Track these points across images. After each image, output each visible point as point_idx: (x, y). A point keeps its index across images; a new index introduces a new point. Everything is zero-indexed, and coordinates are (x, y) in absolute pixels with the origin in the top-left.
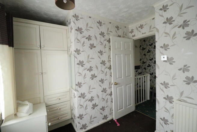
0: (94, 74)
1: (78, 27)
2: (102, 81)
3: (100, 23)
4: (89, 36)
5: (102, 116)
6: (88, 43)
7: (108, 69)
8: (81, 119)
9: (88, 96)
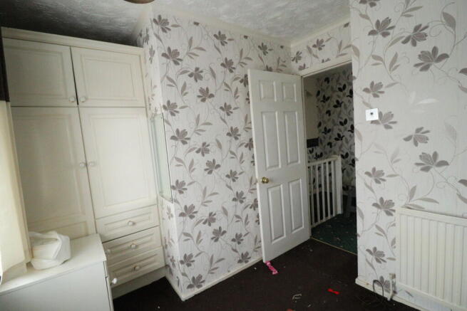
0: (214, 161)
1: (169, 49)
2: (233, 176)
3: (221, 37)
4: (197, 69)
5: (238, 256)
6: (194, 87)
7: (246, 146)
8: (189, 265)
9: (203, 213)
